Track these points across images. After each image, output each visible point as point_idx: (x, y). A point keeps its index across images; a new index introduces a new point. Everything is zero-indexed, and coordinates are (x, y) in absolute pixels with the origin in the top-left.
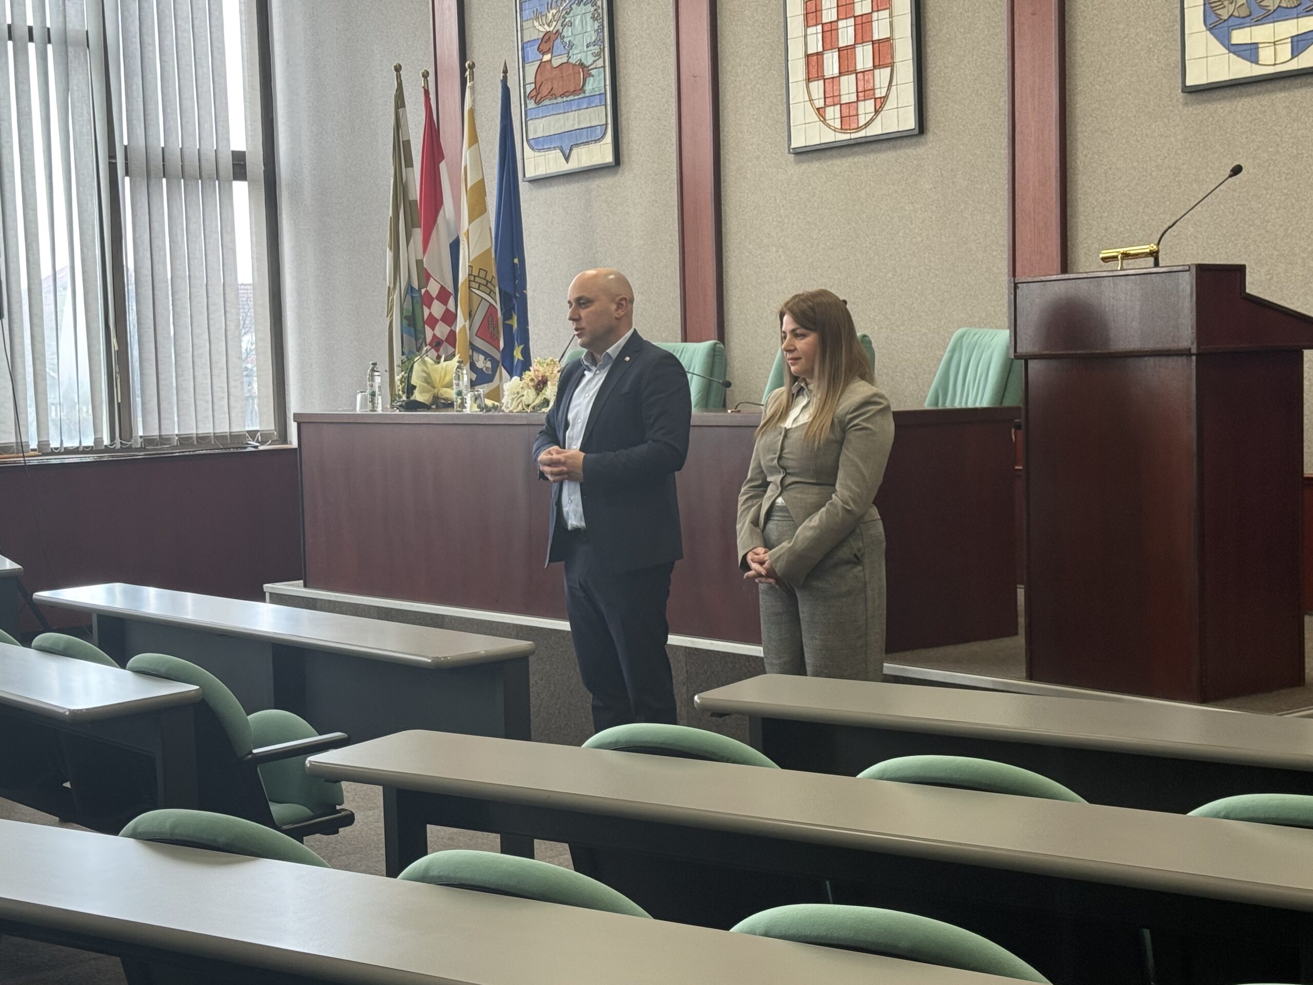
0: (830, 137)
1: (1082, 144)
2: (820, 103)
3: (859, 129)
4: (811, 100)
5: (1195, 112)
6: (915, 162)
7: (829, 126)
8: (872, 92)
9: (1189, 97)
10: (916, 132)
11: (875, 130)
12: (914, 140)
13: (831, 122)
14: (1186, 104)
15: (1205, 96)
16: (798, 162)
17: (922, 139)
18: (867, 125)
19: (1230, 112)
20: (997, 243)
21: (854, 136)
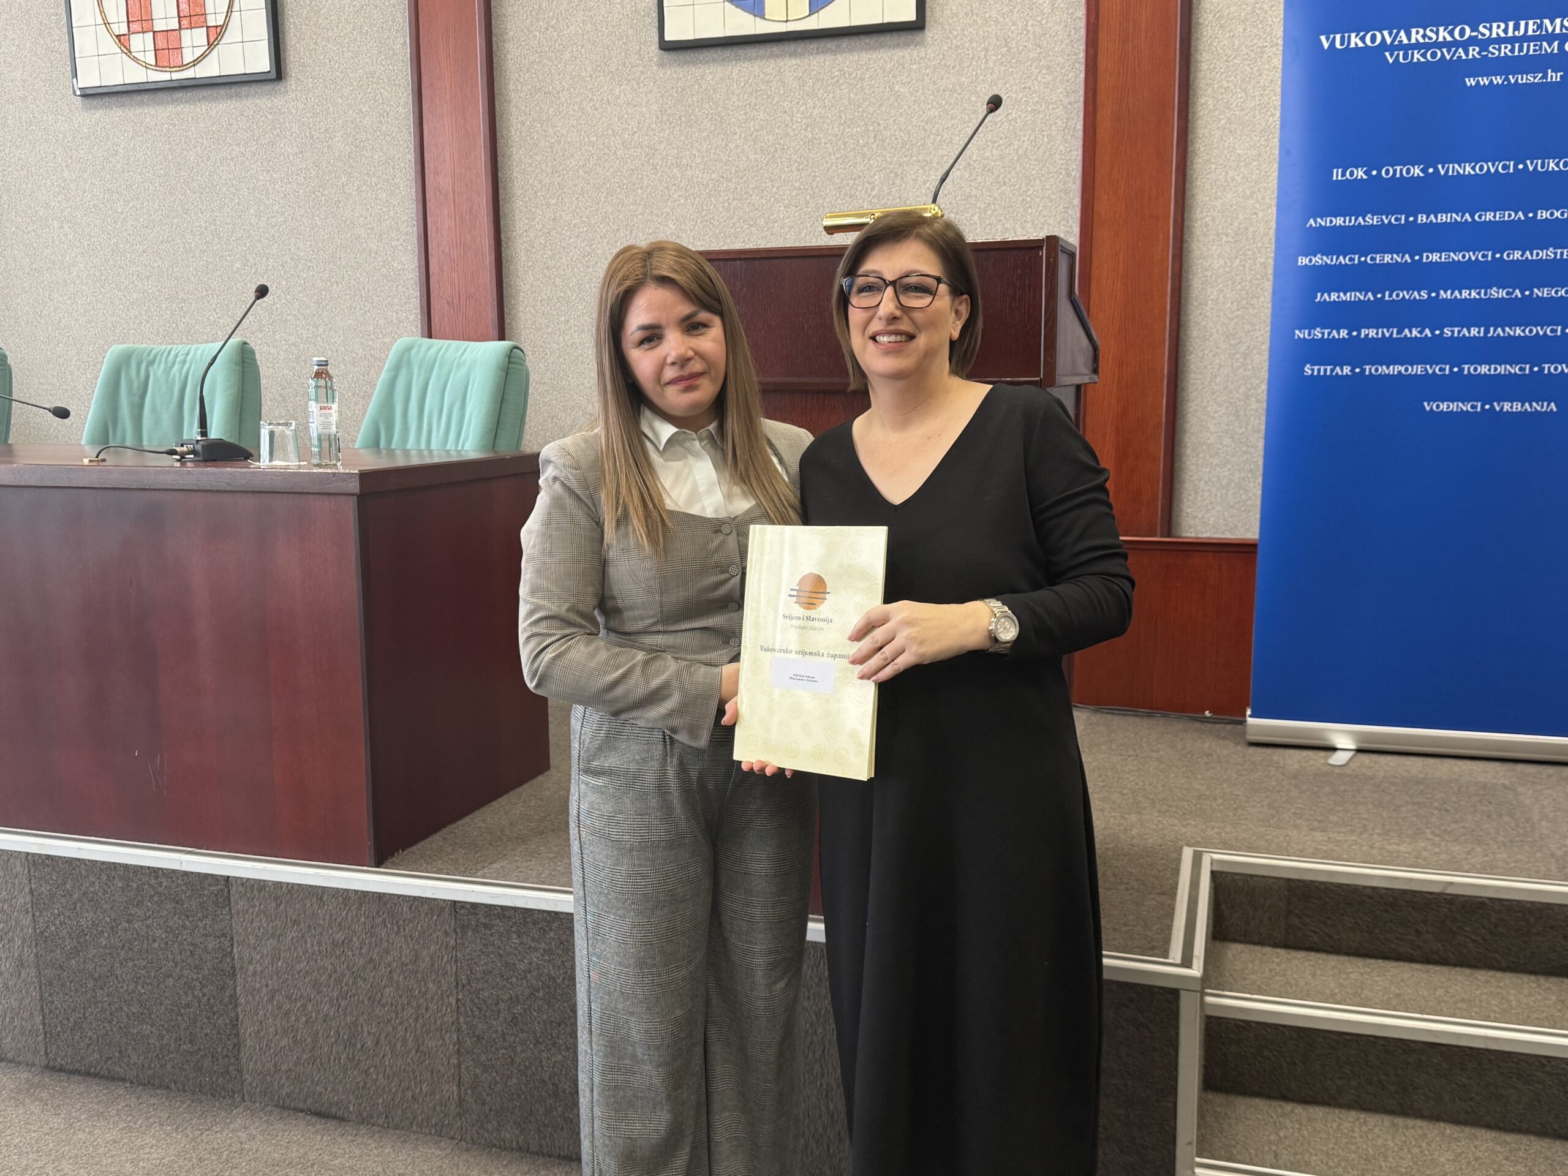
0: (137, 75)
1: (517, 106)
2: (124, 29)
3: (183, 67)
4: (106, 24)
5: (675, 76)
6: (270, 117)
7: (135, 59)
8: (202, 18)
9: (666, 56)
10: (273, 75)
11: (209, 69)
12: (268, 87)
13: (140, 56)
14: (661, 65)
15: (689, 55)
16: (86, 109)
17: (280, 86)
18: (196, 62)
19: (722, 79)
20: (398, 230)
21: (176, 76)
